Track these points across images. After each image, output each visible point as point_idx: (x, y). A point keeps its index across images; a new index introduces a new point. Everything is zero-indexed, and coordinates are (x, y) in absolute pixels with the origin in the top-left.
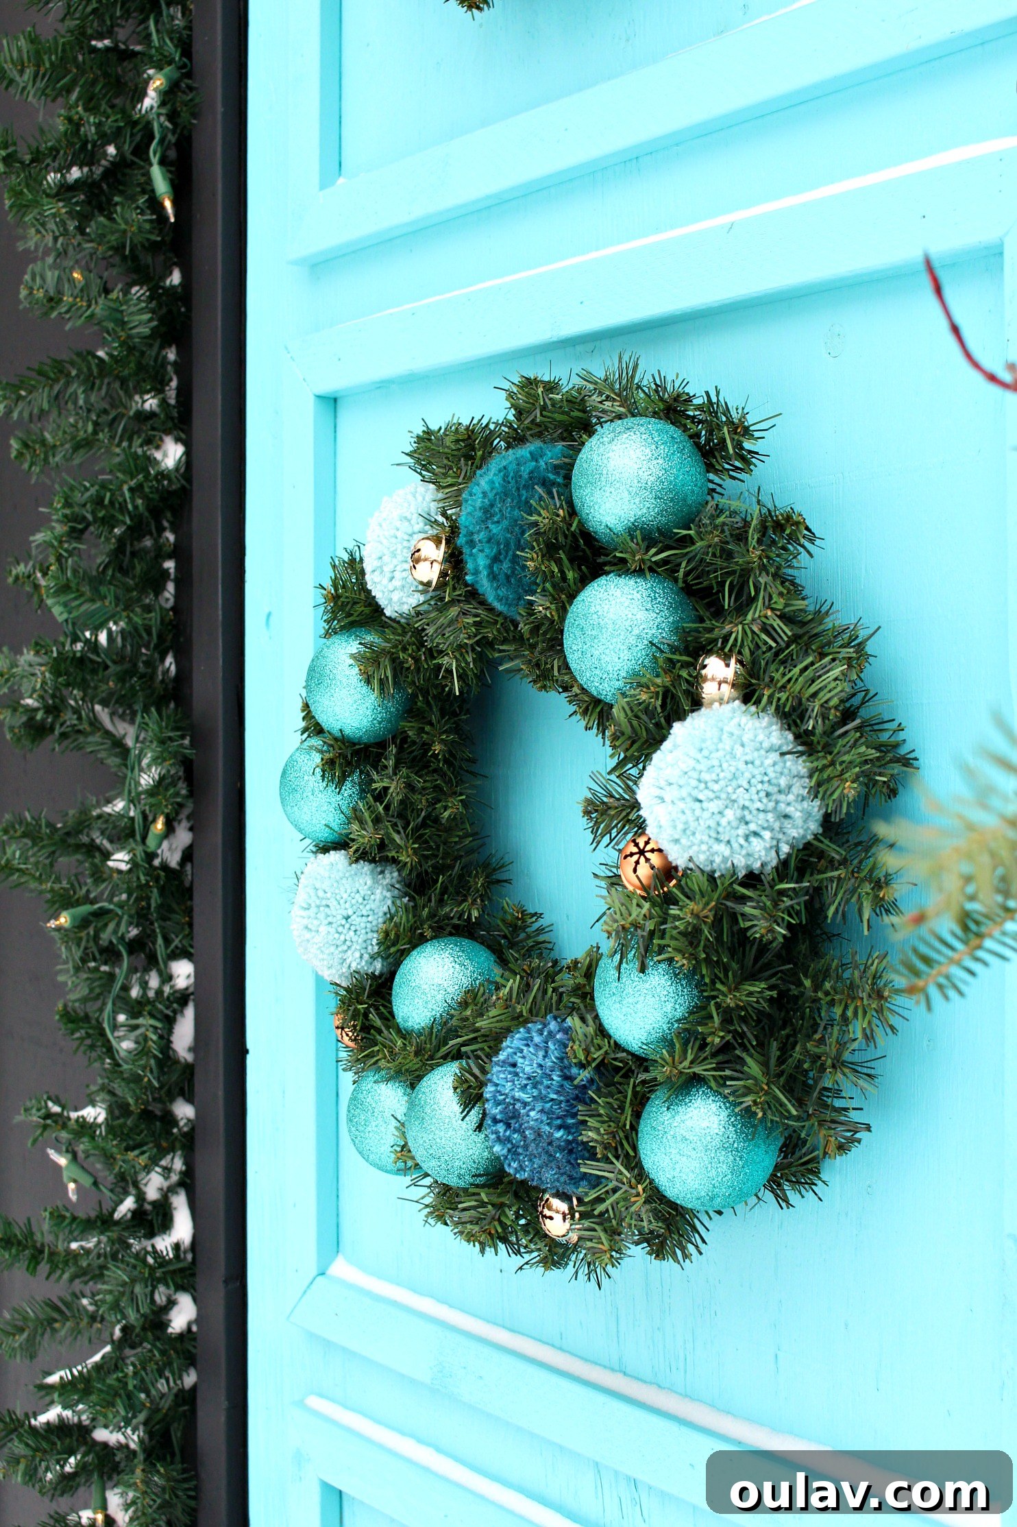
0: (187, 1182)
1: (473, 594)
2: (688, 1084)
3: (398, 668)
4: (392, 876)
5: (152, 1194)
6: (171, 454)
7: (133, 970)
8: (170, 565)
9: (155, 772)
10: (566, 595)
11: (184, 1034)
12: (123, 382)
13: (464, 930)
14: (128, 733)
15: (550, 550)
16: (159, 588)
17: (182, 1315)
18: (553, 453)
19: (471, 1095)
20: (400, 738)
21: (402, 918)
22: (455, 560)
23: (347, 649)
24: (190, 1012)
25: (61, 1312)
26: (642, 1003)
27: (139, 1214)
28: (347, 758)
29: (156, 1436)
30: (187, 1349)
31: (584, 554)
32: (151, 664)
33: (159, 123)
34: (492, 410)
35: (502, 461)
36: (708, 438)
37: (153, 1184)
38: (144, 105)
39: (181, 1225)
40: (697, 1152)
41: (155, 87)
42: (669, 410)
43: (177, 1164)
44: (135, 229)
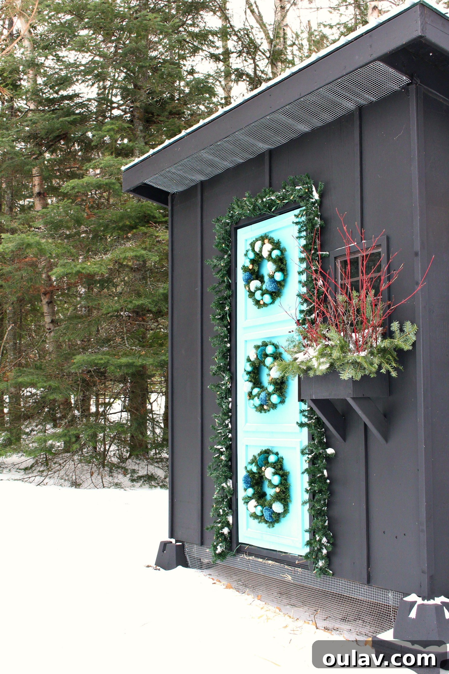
0: (230, 422)
1: (259, 359)
2: (274, 394)
3: (253, 365)
4: (252, 383)
6: (229, 345)
7: (224, 399)
8: (229, 357)
9: (228, 378)
10: (265, 358)
11: (230, 406)
12: (224, 338)
13: (258, 387)
14: (224, 375)
15: (264, 355)
16: (228, 359)
17: (230, 435)
18: (264, 347)
19: (258, 398)
20: (252, 371)
21: (253, 386)
22: (257, 356)
23: (249, 363)
24: (231, 403)
25: (216, 436)
26: (271, 388)
27: (225, 425)
28: (248, 373)
29: (226, 449)
30: (231, 439)
31: (266, 355)
32: (227, 367)
33: (228, 312)
34: (260, 344)
35: (261, 348)
36: (276, 347)
37: (227, 422)
38: (226, 309)
39: (230, 426)
40: (275, 399)
41: (227, 308)
42: (273, 344)
43: (229, 420)
44: (225, 322)
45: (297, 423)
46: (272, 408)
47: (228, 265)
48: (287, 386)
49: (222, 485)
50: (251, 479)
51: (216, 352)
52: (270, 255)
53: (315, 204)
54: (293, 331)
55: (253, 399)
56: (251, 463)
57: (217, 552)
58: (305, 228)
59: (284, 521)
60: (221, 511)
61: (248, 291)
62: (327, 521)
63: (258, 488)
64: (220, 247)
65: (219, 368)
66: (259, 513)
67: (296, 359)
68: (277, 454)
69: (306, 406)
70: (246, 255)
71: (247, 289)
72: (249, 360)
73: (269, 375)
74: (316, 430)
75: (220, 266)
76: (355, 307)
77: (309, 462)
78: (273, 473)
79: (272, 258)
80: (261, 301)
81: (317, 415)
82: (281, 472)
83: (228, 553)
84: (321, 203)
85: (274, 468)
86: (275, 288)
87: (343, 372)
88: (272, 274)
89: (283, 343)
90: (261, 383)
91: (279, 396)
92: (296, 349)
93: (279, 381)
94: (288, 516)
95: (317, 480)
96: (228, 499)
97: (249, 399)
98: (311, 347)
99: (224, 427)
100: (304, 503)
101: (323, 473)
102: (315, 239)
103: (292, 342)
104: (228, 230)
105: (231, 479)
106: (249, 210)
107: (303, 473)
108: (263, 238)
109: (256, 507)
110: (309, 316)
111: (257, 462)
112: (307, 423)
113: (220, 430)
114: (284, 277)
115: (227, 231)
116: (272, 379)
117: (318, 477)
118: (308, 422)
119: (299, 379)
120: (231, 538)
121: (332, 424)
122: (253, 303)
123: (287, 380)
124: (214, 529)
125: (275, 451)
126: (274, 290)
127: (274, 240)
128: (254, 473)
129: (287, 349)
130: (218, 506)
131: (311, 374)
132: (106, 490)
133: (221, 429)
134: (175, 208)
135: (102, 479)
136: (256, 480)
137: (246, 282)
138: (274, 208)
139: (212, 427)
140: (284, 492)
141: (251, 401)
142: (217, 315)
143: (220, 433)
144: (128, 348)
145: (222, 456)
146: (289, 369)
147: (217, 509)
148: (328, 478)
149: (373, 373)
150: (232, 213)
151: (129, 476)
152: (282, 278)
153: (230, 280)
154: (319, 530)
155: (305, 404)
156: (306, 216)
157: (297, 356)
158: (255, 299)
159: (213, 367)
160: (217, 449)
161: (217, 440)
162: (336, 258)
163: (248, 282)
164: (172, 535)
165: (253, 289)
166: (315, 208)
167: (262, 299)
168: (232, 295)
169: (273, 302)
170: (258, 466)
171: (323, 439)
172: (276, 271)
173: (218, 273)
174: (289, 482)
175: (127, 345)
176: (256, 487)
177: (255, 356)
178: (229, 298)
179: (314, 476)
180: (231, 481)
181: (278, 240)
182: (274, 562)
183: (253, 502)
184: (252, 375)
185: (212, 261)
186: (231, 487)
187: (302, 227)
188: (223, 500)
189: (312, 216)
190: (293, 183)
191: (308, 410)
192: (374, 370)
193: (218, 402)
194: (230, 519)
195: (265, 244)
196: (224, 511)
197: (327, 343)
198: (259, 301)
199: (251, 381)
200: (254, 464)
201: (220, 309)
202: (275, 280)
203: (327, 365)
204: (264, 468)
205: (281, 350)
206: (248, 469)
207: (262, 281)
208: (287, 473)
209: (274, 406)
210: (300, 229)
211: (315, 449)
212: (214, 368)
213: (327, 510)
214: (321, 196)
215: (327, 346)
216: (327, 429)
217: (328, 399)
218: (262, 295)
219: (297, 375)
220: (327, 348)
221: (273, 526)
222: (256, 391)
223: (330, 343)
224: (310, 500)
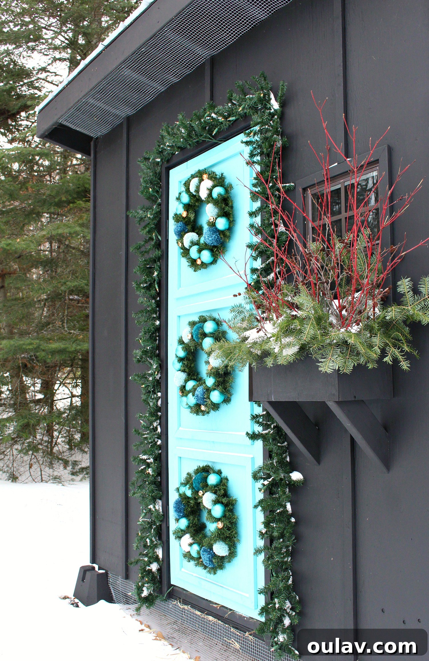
0: (160, 424)
1: (194, 340)
2: (215, 389)
3: (186, 349)
4: (186, 374)
5: (155, 426)
6: (158, 323)
7: (152, 394)
8: (157, 338)
9: (156, 366)
10: (203, 339)
11: (159, 403)
12: (151, 313)
13: (194, 379)
14: (152, 362)
15: (201, 335)
16: (156, 341)
17: (159, 442)
18: (202, 324)
19: (193, 395)
20: (186, 357)
21: (187, 378)
22: (192, 336)
23: (181, 346)
24: (160, 399)
25: (142, 443)
26: (210, 382)
27: (153, 428)
28: (181, 360)
29: (155, 459)
30: (160, 447)
31: (205, 335)
32: (155, 352)
33: (156, 279)
34: (197, 319)
35: (197, 325)
36: (218, 323)
37: (155, 424)
38: (154, 275)
39: (159, 430)
40: (216, 396)
41: (156, 274)
42: (214, 320)
43: (158, 421)
44: (153, 292)
45: (247, 434)
46: (213, 409)
47: (157, 217)
48: (233, 378)
49: (149, 507)
50: (185, 506)
51: (141, 332)
52: (210, 195)
53: (273, 117)
54: (240, 294)
55: (186, 395)
56: (184, 484)
57: (143, 595)
58: (259, 151)
59: (230, 568)
60: (148, 540)
61: (182, 249)
62: (291, 579)
63: (194, 519)
64: (147, 192)
65: (145, 352)
66: (194, 554)
67: (246, 339)
68: (219, 473)
69: (261, 409)
70: (178, 199)
71: (180, 245)
72: (181, 342)
73: (207, 363)
74: (275, 445)
75: (146, 219)
76: (339, 257)
77: (264, 492)
78: (213, 501)
79: (213, 198)
80: (199, 260)
81: (276, 422)
82: (224, 500)
83: (157, 597)
84: (282, 115)
85: (215, 493)
86: (216, 241)
87: (323, 360)
88: (212, 220)
89: (226, 316)
90: (198, 374)
91: (222, 393)
92: (245, 325)
93: (221, 372)
94: (236, 561)
95: (277, 518)
96: (157, 526)
97: (182, 396)
98: (268, 322)
99: (151, 432)
100: (258, 552)
101: (285, 507)
102: (273, 166)
103: (240, 312)
104: (158, 171)
105: (160, 499)
106: (183, 137)
107: (256, 507)
108: (200, 174)
109: (191, 545)
110: (266, 277)
111: (192, 484)
112: (262, 434)
113: (146, 434)
114: (230, 225)
115: (156, 173)
116: (213, 368)
117: (278, 513)
118: (264, 432)
119: (251, 369)
120: (161, 577)
121: (299, 438)
122: (188, 264)
123: (234, 370)
124: (139, 564)
125: (217, 468)
126: (215, 244)
127: (216, 175)
128: (188, 498)
129: (231, 323)
130: (144, 535)
131: (269, 362)
132: (44, 484)
133: (148, 434)
134: (98, 156)
135: (41, 472)
136: (192, 508)
137: (179, 235)
138: (216, 129)
139: (135, 431)
140: (229, 529)
141: (184, 398)
142: (142, 283)
143: (146, 438)
144: (66, 331)
145: (150, 469)
146: (235, 354)
147: (143, 538)
148: (292, 515)
149: (373, 361)
150: (162, 148)
151: (69, 468)
152: (227, 227)
153: (159, 237)
154: (280, 592)
155: (259, 406)
156: (261, 134)
157: (247, 334)
158: (191, 258)
159: (137, 351)
160: (142, 459)
161: (142, 448)
162: (305, 190)
163: (181, 235)
164: (94, 559)
165: (187, 245)
166: (273, 122)
167: (199, 258)
168: (162, 255)
169: (214, 262)
170: (194, 488)
171: (286, 457)
172: (219, 216)
173: (145, 227)
174: (236, 514)
175: (66, 329)
176: (191, 518)
177: (190, 337)
178: (159, 261)
179: (272, 511)
180: (160, 502)
181: (222, 174)
182: (216, 620)
183: (187, 539)
184: (186, 363)
185: (136, 212)
186: (161, 510)
187: (255, 148)
188: (151, 527)
189: (269, 134)
190: (243, 90)
191: (263, 415)
192: (375, 356)
193: (144, 397)
194: (160, 552)
195: (203, 180)
196: (151, 541)
197: (294, 313)
198: (195, 261)
199: (184, 371)
200: (188, 486)
201: (147, 275)
202: (216, 228)
203: (295, 349)
204: (202, 493)
205: (225, 327)
206: (181, 492)
207: (200, 233)
208: (233, 501)
209: (216, 407)
210: (252, 151)
211: (274, 473)
212: (137, 353)
213: (291, 562)
214: (283, 105)
215: (295, 317)
216: (291, 443)
217: (295, 402)
218: (200, 251)
219: (248, 364)
220: (295, 321)
221: (215, 573)
222: (190, 384)
223: (299, 313)
224: (266, 548)
